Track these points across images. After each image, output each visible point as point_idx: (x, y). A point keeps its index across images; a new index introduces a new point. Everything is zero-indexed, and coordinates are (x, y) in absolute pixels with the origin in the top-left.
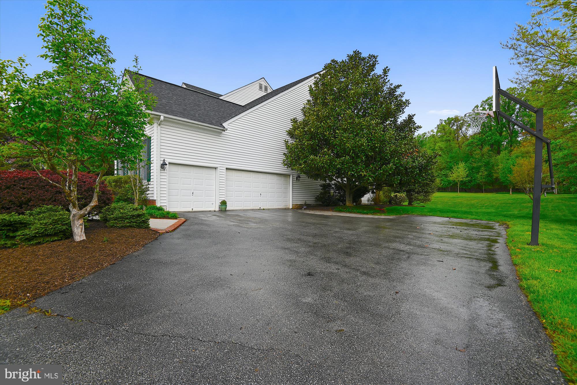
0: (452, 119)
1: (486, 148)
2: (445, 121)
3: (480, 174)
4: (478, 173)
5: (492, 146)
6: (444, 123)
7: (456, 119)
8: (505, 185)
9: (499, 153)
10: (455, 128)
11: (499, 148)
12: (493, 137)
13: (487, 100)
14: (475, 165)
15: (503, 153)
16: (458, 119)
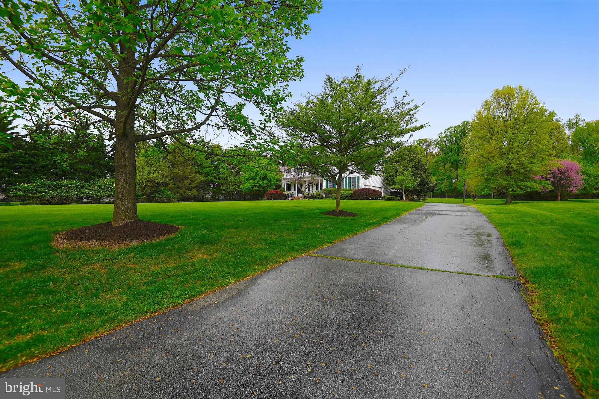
0: (422, 140)
1: (448, 165)
2: (417, 141)
3: (444, 184)
4: (442, 183)
5: (452, 163)
6: (416, 143)
7: (426, 141)
8: (461, 193)
9: (457, 170)
10: (424, 147)
11: (457, 165)
12: (453, 157)
13: (448, 129)
14: (440, 178)
15: (460, 170)
16: (427, 140)
